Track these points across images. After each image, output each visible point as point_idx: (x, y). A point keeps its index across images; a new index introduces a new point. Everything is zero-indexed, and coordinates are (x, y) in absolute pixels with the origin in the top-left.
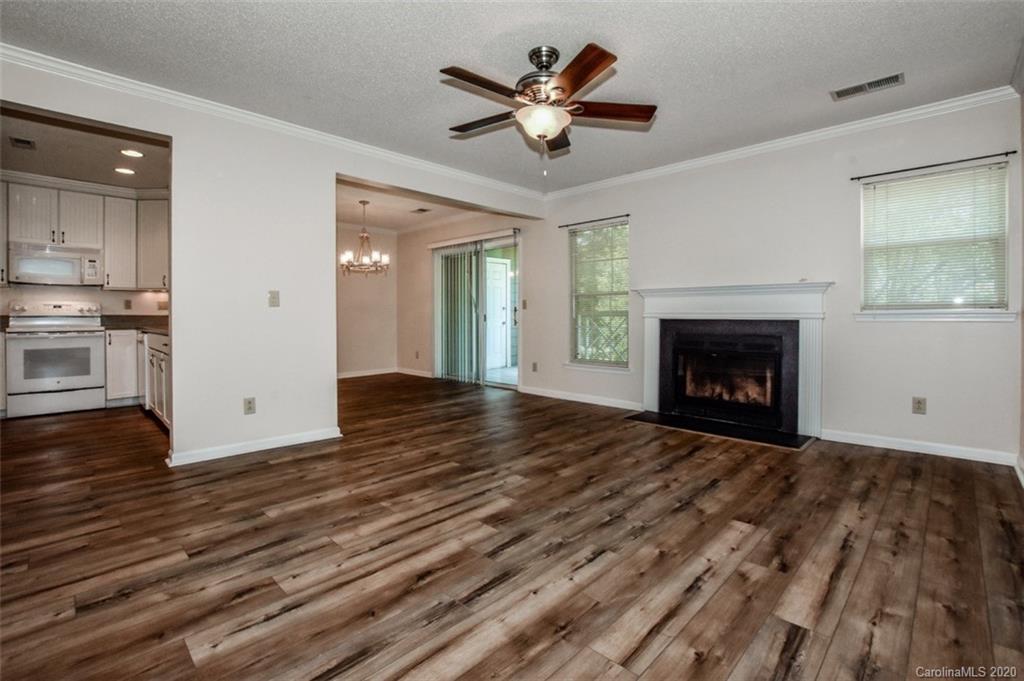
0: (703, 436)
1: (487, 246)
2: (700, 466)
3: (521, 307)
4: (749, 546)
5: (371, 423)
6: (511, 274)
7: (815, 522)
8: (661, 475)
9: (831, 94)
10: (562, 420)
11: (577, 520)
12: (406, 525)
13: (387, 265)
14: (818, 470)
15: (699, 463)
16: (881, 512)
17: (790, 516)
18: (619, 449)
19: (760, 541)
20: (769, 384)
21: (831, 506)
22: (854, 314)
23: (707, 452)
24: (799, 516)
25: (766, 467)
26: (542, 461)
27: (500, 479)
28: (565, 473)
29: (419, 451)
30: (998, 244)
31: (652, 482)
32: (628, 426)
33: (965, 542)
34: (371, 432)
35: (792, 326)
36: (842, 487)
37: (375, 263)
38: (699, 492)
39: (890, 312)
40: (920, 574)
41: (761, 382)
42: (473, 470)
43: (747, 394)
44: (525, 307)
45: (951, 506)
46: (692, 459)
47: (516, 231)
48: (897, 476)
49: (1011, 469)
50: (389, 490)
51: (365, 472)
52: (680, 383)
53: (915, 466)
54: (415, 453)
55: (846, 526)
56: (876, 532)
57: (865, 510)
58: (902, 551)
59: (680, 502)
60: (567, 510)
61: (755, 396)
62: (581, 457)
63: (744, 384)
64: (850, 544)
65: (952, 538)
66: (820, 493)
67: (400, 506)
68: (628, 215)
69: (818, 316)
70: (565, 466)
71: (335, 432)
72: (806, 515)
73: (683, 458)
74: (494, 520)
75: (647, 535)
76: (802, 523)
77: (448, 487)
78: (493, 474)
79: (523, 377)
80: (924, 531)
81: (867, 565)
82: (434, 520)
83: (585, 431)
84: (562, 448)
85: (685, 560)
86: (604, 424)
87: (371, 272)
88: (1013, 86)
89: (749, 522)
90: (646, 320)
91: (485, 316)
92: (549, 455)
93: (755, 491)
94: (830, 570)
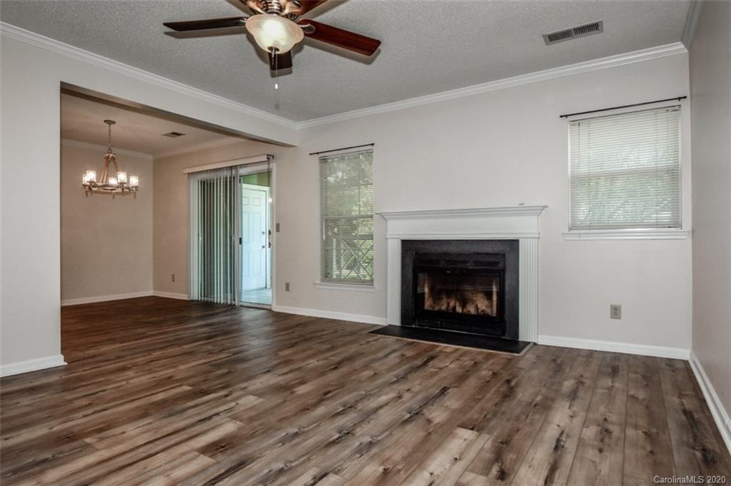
0: (437, 346)
1: (243, 171)
2: (433, 375)
3: (275, 229)
4: (471, 454)
5: (104, 349)
6: (270, 200)
7: (532, 424)
8: (395, 386)
9: (544, 36)
10: (308, 336)
11: (306, 440)
12: (105, 464)
13: (136, 187)
14: (535, 372)
15: (431, 372)
16: (588, 410)
17: (509, 420)
18: (358, 363)
19: (483, 448)
20: (495, 298)
21: (545, 406)
22: (563, 234)
23: (441, 361)
24: (518, 419)
25: (491, 373)
26: (281, 378)
27: (232, 401)
28: (302, 390)
29: (149, 376)
30: (673, 174)
31: (386, 394)
32: (371, 340)
33: (658, 433)
34: (102, 358)
35: (513, 244)
36: (555, 387)
37: (122, 184)
38: (429, 401)
39: (592, 231)
40: (623, 470)
41: (488, 295)
42: (206, 393)
43: (477, 306)
44: (278, 230)
45: (644, 400)
46: (426, 368)
47: (270, 158)
48: (600, 374)
49: (686, 363)
50: (101, 423)
51: (78, 403)
52: (419, 299)
53: (614, 365)
54: (145, 379)
55: (558, 426)
56: (584, 429)
57: (574, 409)
58: (606, 448)
59: (410, 413)
60: (296, 430)
61: (484, 308)
62: (321, 373)
63: (475, 298)
64: (562, 443)
65: (647, 430)
66: (536, 395)
67: (106, 442)
68: (373, 144)
69: (533, 236)
70: (303, 382)
71: (58, 360)
72: (524, 417)
73: (418, 367)
74: (214, 448)
75: (374, 450)
76: (521, 426)
77: (170, 415)
78: (226, 396)
79: (278, 296)
80: (624, 426)
81: (577, 464)
82: (144, 455)
83: (329, 346)
84: (303, 364)
85: (408, 476)
86: (348, 339)
87: (117, 193)
88: (683, 43)
89: (472, 429)
90: (389, 240)
91: (241, 239)
92: (291, 371)
93: (479, 397)
94: (544, 473)
